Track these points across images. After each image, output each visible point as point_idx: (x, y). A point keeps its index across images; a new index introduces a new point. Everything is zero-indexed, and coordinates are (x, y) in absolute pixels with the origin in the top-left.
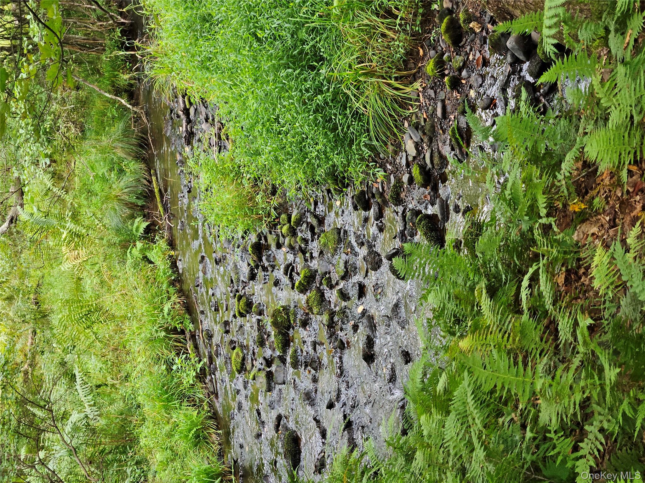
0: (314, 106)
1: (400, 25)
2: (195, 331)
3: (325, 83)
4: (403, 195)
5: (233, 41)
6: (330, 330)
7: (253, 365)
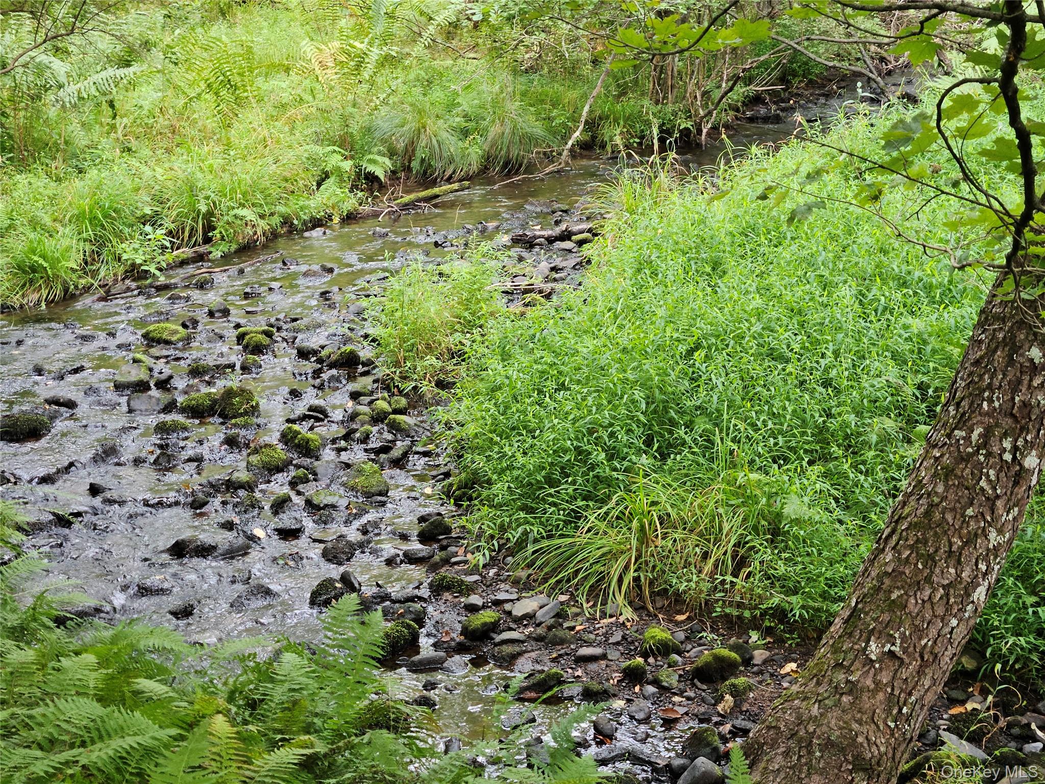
0: (588, 447)
1: (723, 582)
2: (209, 261)
3: (626, 464)
4: (447, 596)
5: (685, 311)
6: (222, 484)
7: (157, 358)
